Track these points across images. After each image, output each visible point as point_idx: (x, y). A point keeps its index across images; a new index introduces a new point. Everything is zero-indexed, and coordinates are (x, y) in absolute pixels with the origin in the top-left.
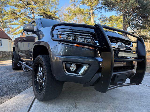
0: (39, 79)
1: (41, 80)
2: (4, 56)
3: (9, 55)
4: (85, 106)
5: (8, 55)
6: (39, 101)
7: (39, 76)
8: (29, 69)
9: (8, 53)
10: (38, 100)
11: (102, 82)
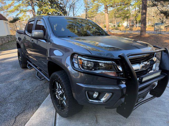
0: (60, 97)
1: (61, 98)
2: (4, 42)
3: (9, 40)
4: (105, 120)
5: (7, 41)
6: (61, 117)
7: (59, 95)
8: (44, 78)
9: (7, 39)
10: (60, 115)
11: (125, 108)
